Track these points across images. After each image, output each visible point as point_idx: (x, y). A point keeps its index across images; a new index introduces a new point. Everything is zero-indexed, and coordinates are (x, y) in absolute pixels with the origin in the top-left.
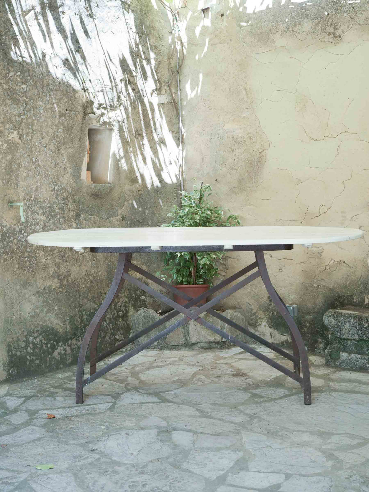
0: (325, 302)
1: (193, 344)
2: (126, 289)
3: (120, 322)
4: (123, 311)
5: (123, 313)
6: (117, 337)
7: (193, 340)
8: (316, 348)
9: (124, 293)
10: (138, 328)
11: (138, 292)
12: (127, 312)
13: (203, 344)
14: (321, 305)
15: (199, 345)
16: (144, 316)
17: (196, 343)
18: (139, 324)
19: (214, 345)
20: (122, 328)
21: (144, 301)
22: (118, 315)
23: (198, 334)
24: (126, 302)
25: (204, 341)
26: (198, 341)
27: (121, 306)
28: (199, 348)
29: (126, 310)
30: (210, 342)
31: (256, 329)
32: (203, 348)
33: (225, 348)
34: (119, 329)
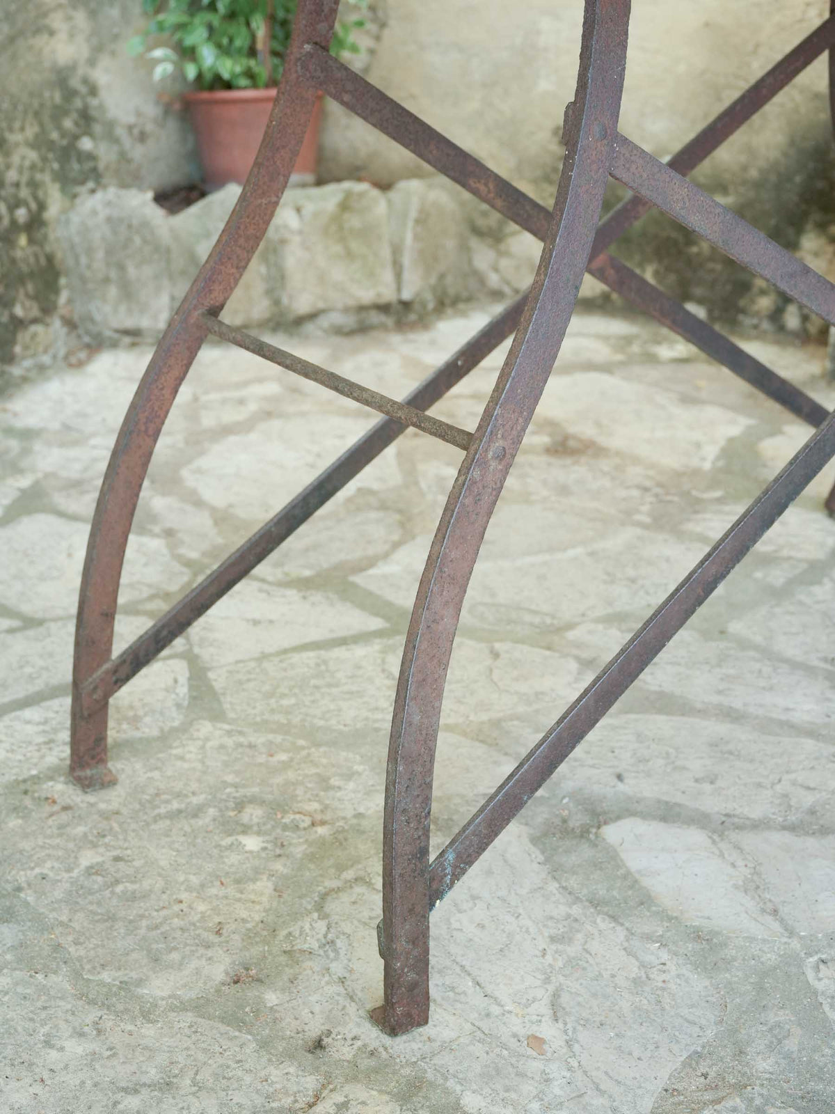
0: (792, 143)
1: (300, 321)
2: (25, 112)
3: (23, 249)
4: (26, 204)
5: (29, 210)
6: (19, 311)
7: (302, 304)
8: (743, 311)
9: (22, 129)
10: (89, 267)
11: (68, 123)
12: (42, 206)
13: (337, 318)
14: (774, 154)
15: (324, 321)
16: (109, 220)
17: (313, 316)
18: (90, 251)
19: (375, 318)
20: (32, 275)
21: (91, 157)
22: (13, 222)
23: (322, 279)
24: (33, 167)
25: (340, 305)
26: (321, 305)
27: (17, 185)
28: (325, 331)
29: (36, 198)
30: (362, 309)
31: (502, 247)
32: (339, 331)
33: (413, 326)
34: (21, 280)
